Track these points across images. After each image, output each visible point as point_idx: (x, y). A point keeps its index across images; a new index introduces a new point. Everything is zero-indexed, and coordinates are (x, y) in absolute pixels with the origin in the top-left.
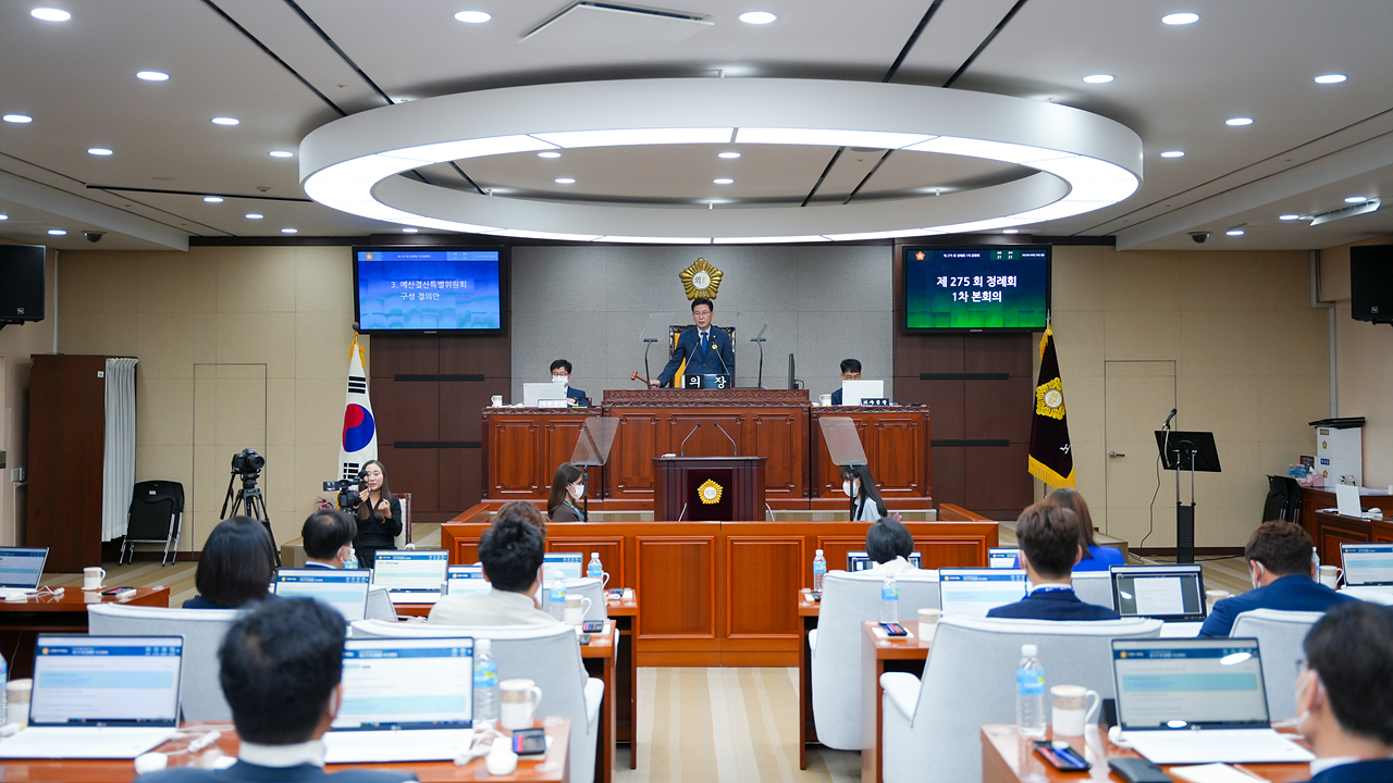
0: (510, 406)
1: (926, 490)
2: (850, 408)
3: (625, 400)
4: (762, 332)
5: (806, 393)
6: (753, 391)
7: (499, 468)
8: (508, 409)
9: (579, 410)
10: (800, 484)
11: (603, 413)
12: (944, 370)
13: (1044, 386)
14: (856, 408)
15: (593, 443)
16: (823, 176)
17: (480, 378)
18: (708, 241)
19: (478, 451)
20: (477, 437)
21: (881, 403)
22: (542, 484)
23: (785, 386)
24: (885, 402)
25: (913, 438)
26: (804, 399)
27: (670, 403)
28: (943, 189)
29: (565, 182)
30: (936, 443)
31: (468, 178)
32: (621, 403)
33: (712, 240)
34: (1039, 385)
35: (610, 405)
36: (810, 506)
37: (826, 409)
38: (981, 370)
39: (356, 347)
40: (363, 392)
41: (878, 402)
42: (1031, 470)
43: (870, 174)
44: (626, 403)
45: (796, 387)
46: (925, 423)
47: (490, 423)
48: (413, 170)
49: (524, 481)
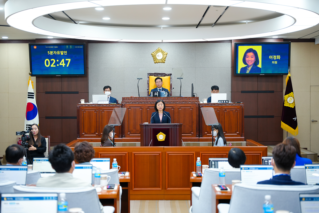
0: (88, 103)
1: (242, 134)
2: (214, 104)
3: (130, 101)
4: (182, 75)
5: (198, 98)
6: (178, 98)
7: (83, 126)
8: (87, 104)
9: (113, 105)
10: (196, 132)
11: (122, 106)
12: (250, 89)
13: (287, 95)
14: (216, 104)
15: (118, 117)
16: (203, 16)
17: (77, 93)
18: (161, 41)
19: (76, 120)
20: (75, 115)
21: (226, 102)
22: (99, 132)
23: (190, 95)
24: (227, 102)
25: (237, 115)
26: (197, 100)
27: (147, 102)
28: (248, 21)
29: (106, 19)
30: (246, 117)
31: (70, 18)
32: (129, 102)
33: (162, 41)
34: (285, 95)
35: (124, 103)
36: (199, 140)
37: (205, 104)
38: (264, 89)
39: (30, 81)
40: (33, 98)
41: (225, 102)
42: (282, 127)
43: (221, 16)
44: (131, 102)
45: (194, 96)
46: (242, 109)
47: (80, 109)
48: (49, 14)
49: (93, 131)
